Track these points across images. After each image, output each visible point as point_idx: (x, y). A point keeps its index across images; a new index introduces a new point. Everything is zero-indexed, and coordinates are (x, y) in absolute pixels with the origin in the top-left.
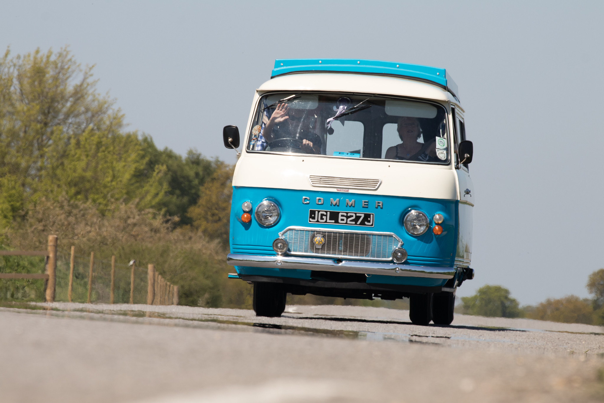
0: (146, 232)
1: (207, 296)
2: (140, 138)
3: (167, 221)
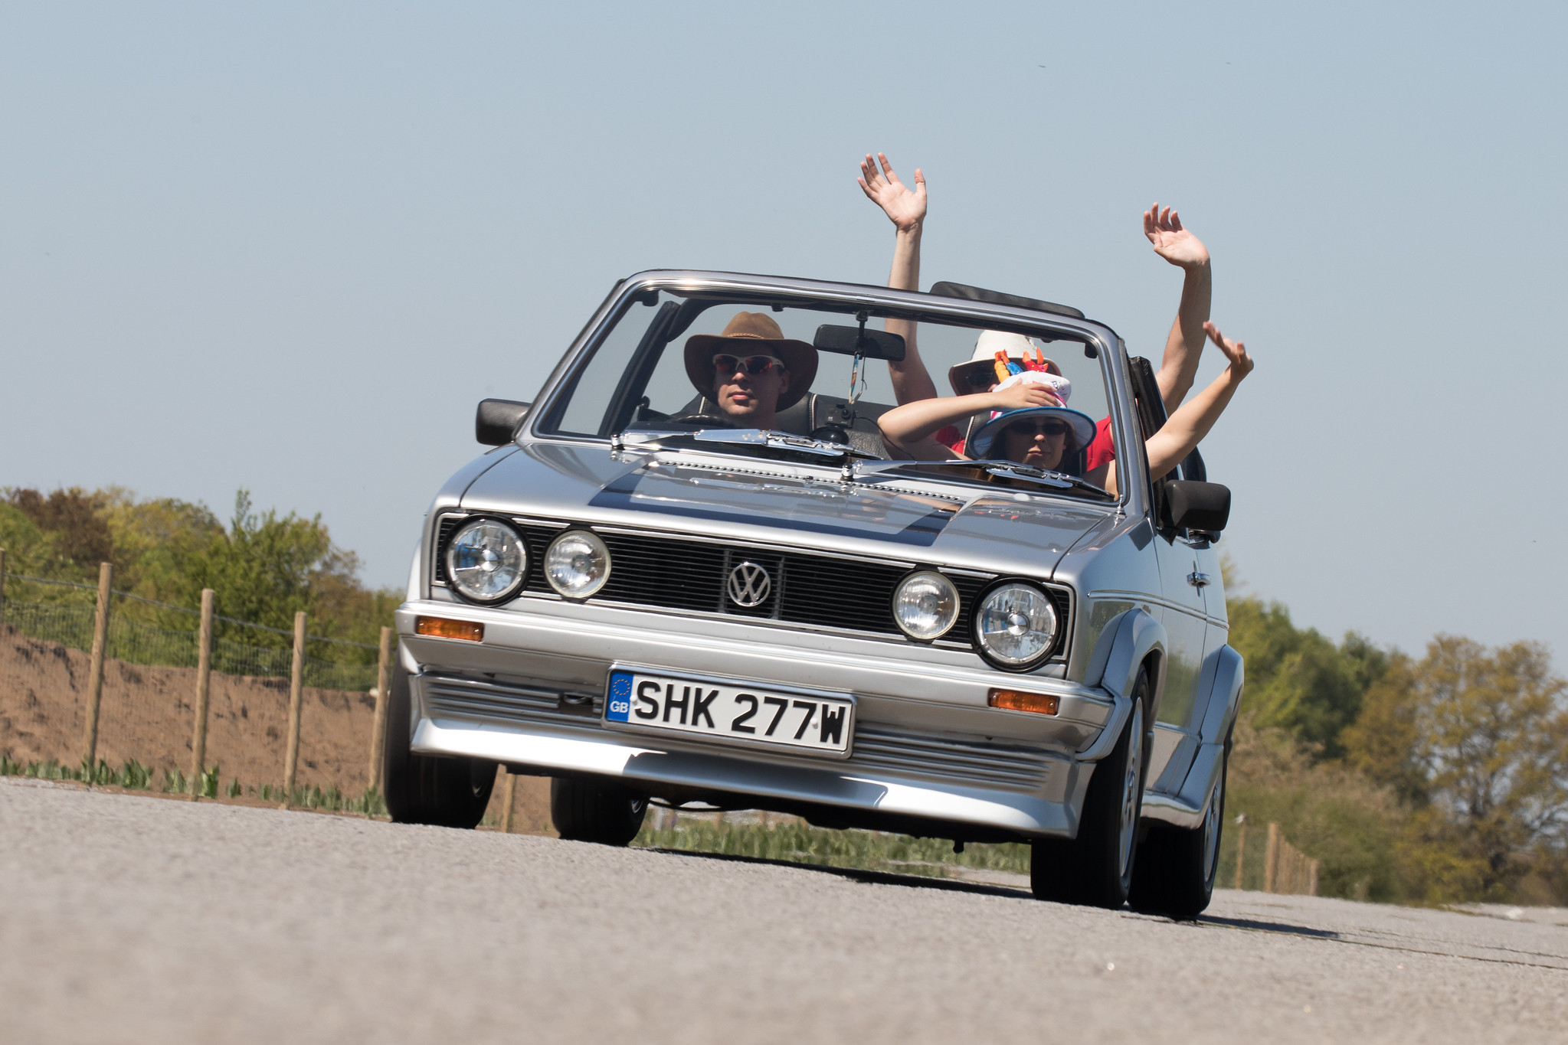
0: (1267, 769)
1: (1367, 879)
2: (1267, 610)
3: (1304, 751)
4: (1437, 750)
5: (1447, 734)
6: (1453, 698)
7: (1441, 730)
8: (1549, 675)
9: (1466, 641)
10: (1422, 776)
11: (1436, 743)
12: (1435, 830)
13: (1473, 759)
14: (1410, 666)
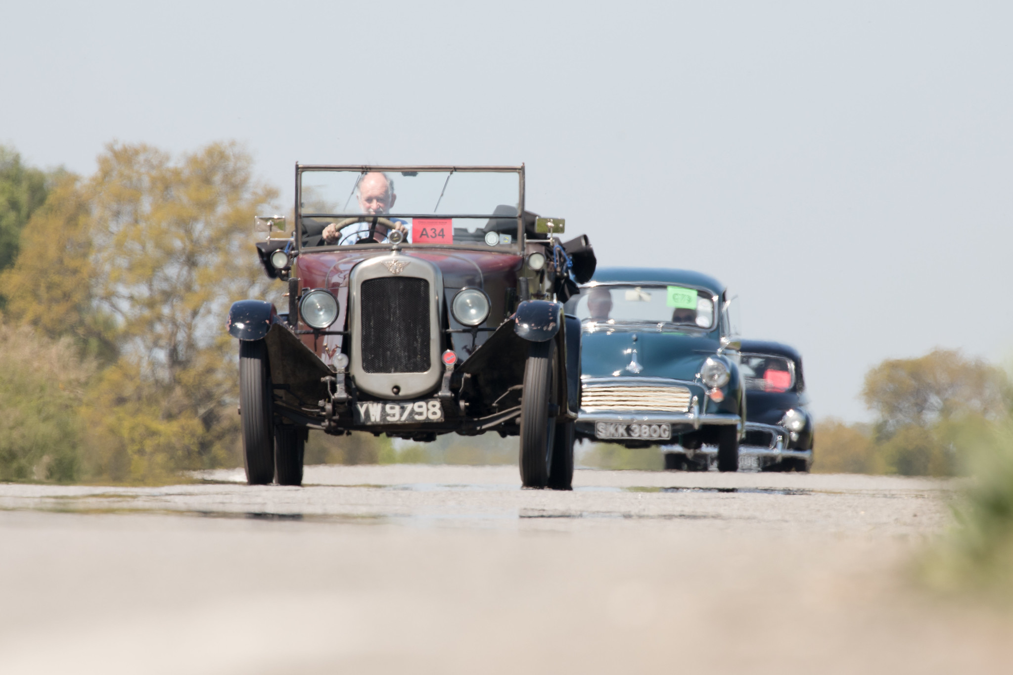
4: (122, 290)
5: (131, 269)
6: (136, 221)
7: (122, 262)
8: (253, 180)
9: (145, 149)
10: (108, 324)
11: (118, 280)
12: (129, 390)
13: (167, 296)
14: (78, 186)
